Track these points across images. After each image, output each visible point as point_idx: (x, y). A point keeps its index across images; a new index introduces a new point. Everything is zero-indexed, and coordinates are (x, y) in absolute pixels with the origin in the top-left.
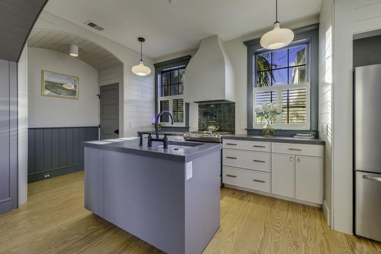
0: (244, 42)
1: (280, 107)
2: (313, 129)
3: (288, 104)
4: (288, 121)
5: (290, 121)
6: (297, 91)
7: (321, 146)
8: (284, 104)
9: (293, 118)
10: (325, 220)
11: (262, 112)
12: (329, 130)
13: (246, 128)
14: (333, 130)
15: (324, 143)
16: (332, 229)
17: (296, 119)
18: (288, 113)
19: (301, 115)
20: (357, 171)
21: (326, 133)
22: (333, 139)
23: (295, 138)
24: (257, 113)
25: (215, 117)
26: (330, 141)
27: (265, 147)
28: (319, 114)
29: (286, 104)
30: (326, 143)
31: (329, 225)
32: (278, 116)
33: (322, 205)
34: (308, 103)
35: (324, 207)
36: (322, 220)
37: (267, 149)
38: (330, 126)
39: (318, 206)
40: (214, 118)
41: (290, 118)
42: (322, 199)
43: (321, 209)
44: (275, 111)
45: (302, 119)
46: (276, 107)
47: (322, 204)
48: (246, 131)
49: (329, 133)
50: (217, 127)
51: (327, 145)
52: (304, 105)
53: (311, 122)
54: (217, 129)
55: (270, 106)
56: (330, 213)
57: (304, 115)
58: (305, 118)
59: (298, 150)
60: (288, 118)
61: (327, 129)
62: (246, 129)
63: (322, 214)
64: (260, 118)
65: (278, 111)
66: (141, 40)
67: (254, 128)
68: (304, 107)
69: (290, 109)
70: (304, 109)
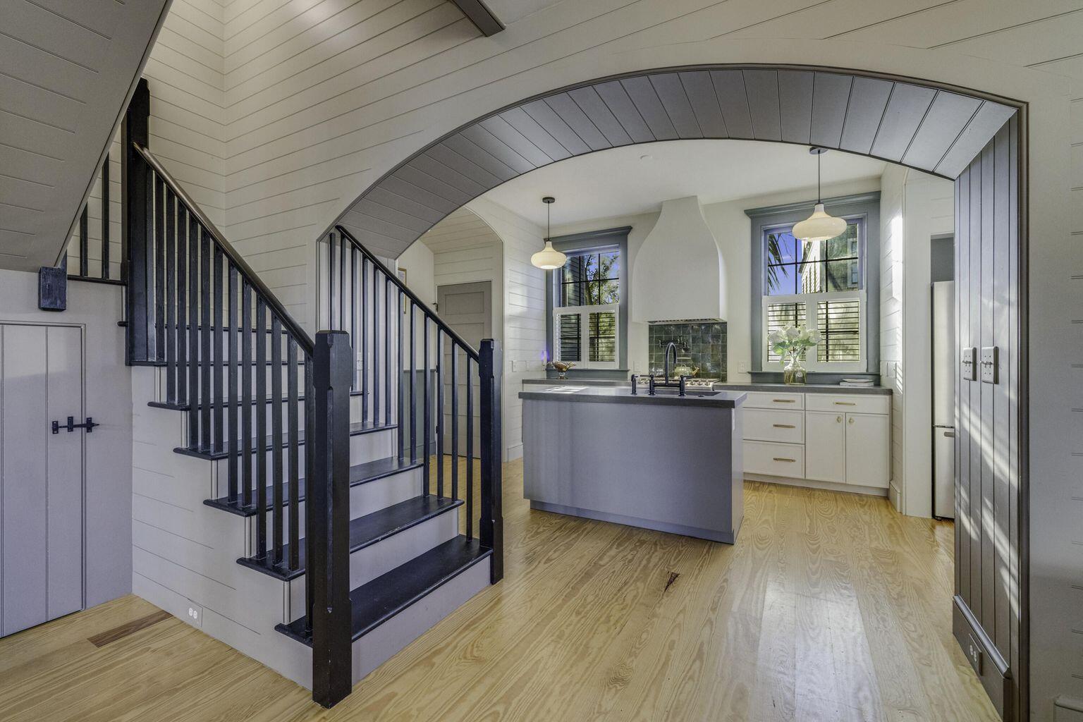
0: (745, 211)
1: (815, 332)
2: (872, 370)
3: (827, 327)
4: (827, 358)
5: (830, 358)
6: (843, 305)
7: (887, 397)
8: (820, 327)
9: (837, 353)
10: (894, 507)
11: (784, 342)
12: (899, 371)
13: (750, 370)
14: (904, 370)
15: (890, 392)
16: (904, 514)
17: (841, 353)
18: (827, 342)
19: (850, 347)
20: (938, 427)
21: (894, 376)
22: (904, 384)
23: (843, 385)
24: (774, 343)
25: (686, 350)
26: (901, 387)
27: (793, 401)
28: (882, 344)
29: (824, 327)
30: (894, 391)
31: (898, 511)
32: (811, 347)
33: (887, 491)
34: (862, 328)
35: (891, 495)
36: (890, 507)
37: (798, 405)
38: (900, 364)
39: (882, 494)
40: (683, 351)
41: (830, 352)
42: (888, 479)
43: (887, 497)
44: (808, 339)
45: (852, 353)
46: (811, 332)
47: (888, 487)
48: (750, 376)
49: (898, 376)
50: (694, 369)
51: (895, 395)
52: (857, 330)
53: (867, 359)
54: (694, 372)
55: (799, 332)
56: (901, 494)
57: (855, 347)
58: (857, 352)
59: (851, 404)
60: (827, 353)
61: (896, 370)
62: (749, 373)
63: (889, 503)
64: (779, 351)
65: (812, 340)
66: (549, 200)
67: (764, 370)
68: (855, 332)
69: (831, 337)
70: (856, 336)
